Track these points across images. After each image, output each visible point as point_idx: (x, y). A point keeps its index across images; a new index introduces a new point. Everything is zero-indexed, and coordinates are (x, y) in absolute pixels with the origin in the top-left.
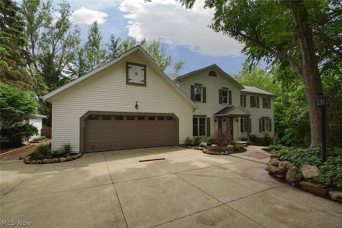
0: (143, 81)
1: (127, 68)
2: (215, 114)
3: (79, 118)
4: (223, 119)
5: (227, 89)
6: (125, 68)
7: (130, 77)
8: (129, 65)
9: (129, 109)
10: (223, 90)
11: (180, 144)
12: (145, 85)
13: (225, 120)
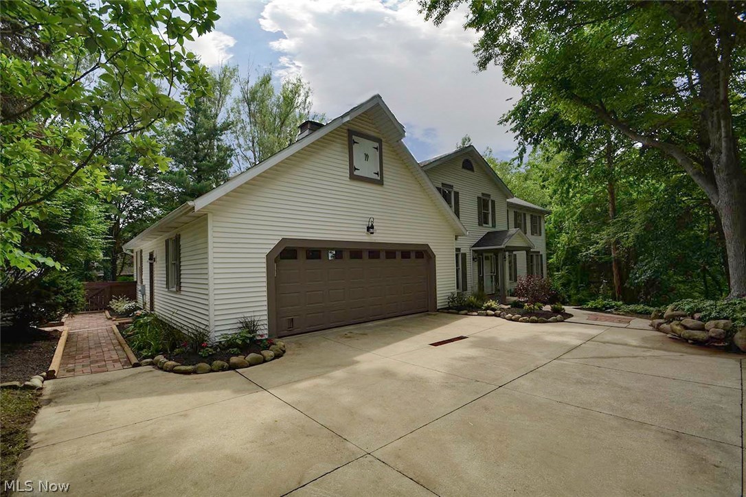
0: (377, 174)
1: (351, 143)
2: (473, 247)
3: (265, 256)
4: (485, 255)
5: (489, 196)
6: (347, 143)
7: (356, 164)
8: (354, 137)
9: (354, 234)
10: (484, 198)
11: (438, 308)
12: (380, 183)
13: (487, 258)
